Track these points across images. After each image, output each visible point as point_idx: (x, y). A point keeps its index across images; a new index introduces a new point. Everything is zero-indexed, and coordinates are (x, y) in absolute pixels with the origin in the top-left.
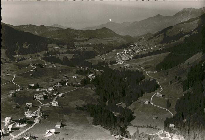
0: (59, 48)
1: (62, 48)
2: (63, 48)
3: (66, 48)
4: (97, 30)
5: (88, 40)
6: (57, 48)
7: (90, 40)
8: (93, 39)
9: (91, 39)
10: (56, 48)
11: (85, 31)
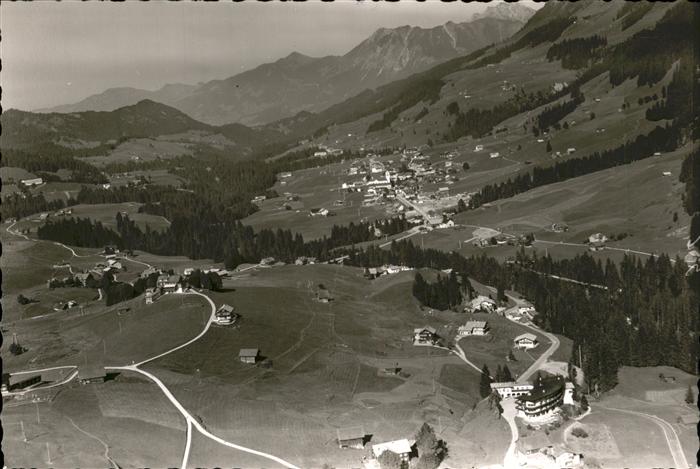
0: (39, 181)
1: (54, 183)
2: (58, 179)
3: (70, 181)
4: (120, 109)
5: (118, 144)
6: (34, 185)
7: (122, 146)
8: (132, 140)
9: (126, 143)
10: (28, 183)
11: (78, 116)
